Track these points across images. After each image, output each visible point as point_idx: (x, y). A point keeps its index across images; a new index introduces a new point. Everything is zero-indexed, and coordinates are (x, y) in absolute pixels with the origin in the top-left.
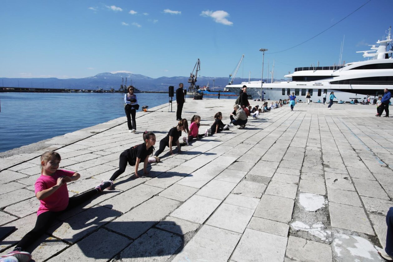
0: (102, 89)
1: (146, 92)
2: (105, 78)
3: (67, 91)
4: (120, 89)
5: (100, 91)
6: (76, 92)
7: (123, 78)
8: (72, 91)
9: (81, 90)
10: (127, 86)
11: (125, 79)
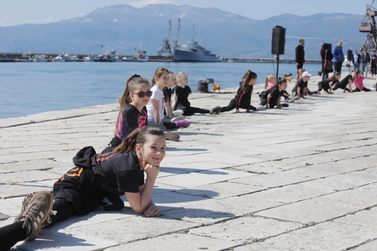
0: (114, 53)
1: (235, 60)
2: (115, 20)
3: (27, 58)
4: (162, 51)
5: (109, 57)
6: (49, 61)
7: (170, 22)
8: (40, 57)
9: (62, 56)
10: (179, 44)
11: (175, 24)
